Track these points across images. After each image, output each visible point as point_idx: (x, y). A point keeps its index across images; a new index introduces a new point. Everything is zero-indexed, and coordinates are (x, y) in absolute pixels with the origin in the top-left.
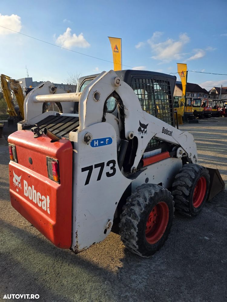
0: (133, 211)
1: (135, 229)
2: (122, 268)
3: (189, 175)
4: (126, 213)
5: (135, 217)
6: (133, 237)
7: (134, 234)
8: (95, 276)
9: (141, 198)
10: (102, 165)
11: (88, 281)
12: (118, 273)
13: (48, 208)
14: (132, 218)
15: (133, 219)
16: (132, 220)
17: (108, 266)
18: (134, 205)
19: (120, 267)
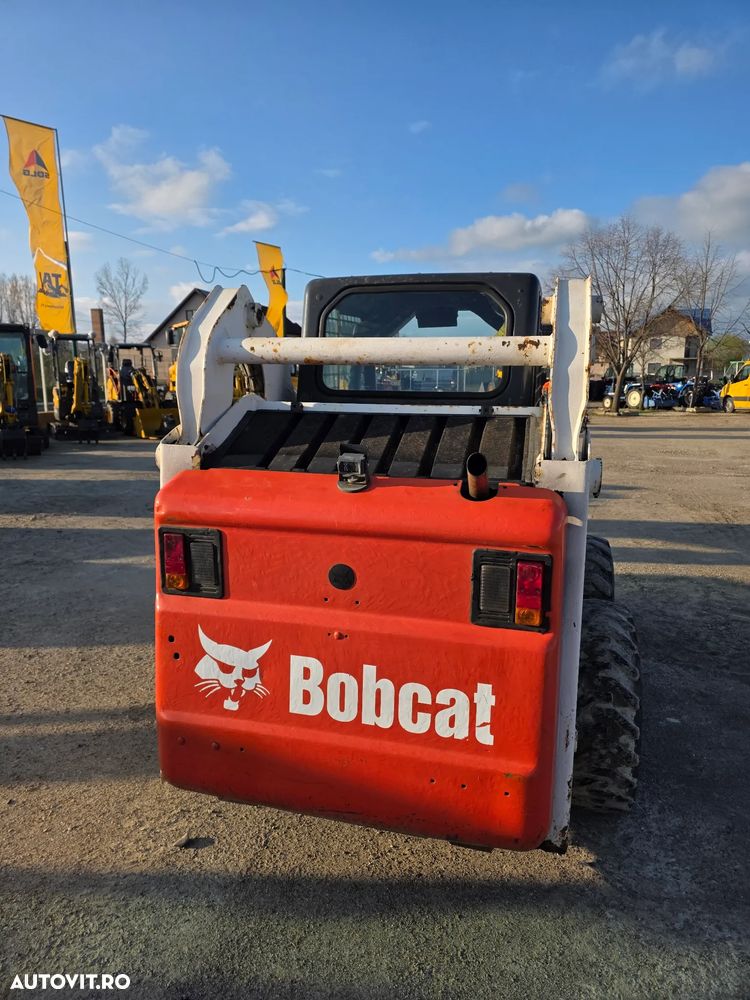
0: (612, 683)
1: (633, 732)
2: (598, 861)
4: (590, 696)
5: (624, 698)
6: (627, 759)
7: (629, 749)
8: (563, 913)
9: (615, 643)
12: (606, 880)
13: (484, 724)
14: (614, 705)
15: (619, 706)
16: (619, 710)
18: (606, 666)
19: (591, 861)
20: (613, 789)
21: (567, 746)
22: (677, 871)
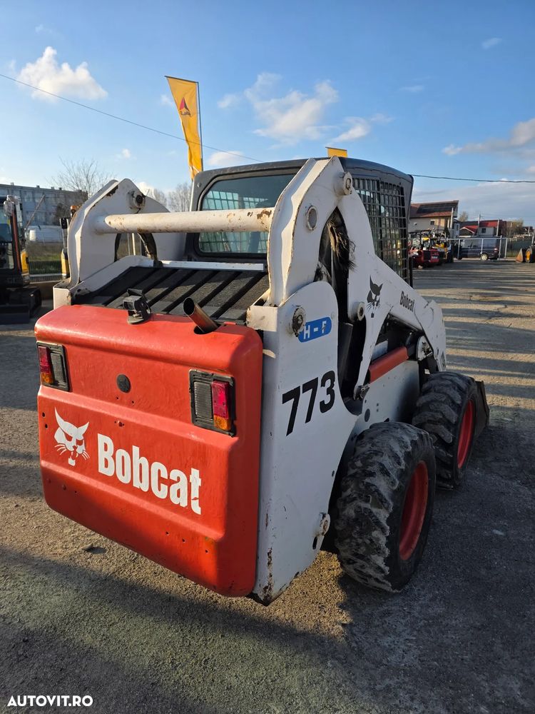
0: (373, 488)
1: (383, 530)
2: (351, 624)
3: (449, 397)
4: (354, 496)
5: (380, 502)
6: (378, 551)
7: (380, 542)
8: (296, 653)
9: (387, 458)
10: (311, 385)
11: (287, 667)
12: (347, 639)
13: (195, 499)
14: (371, 505)
15: (375, 507)
16: (374, 510)
17: (319, 624)
18: (372, 474)
19: (345, 622)
20: (371, 572)
21: (267, 525)
22: (410, 647)
